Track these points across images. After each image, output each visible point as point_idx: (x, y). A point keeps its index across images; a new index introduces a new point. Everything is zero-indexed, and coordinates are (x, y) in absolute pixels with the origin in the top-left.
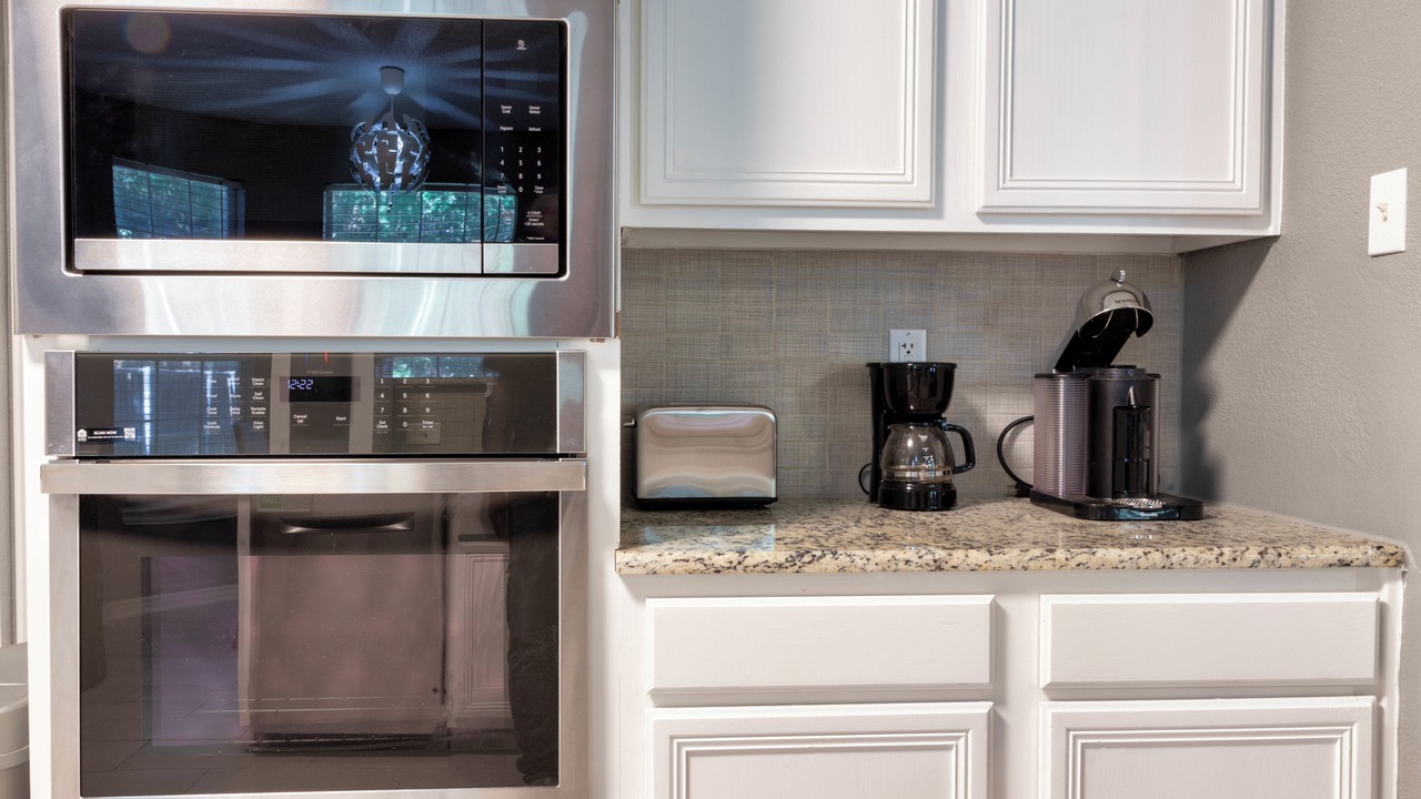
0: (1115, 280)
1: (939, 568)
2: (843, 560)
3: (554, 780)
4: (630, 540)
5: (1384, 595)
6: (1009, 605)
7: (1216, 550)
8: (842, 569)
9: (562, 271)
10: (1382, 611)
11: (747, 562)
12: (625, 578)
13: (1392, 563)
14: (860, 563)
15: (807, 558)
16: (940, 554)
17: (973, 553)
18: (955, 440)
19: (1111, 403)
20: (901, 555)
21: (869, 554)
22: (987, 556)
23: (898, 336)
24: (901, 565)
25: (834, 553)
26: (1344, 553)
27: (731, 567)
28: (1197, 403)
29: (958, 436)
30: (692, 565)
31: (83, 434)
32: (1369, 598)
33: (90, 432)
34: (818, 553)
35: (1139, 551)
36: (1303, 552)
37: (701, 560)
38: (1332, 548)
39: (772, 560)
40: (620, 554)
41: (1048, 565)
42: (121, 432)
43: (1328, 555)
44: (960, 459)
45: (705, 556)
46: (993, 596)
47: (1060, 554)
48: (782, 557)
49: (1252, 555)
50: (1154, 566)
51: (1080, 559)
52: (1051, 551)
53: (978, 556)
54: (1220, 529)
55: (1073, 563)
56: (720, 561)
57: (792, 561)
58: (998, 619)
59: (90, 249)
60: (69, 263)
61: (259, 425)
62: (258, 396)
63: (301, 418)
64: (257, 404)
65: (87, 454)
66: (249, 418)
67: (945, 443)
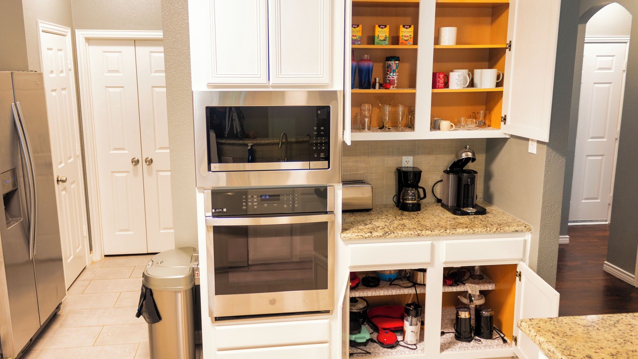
0: (466, 148)
1: (419, 235)
2: (396, 234)
3: (327, 288)
4: (344, 230)
5: (526, 238)
6: (435, 243)
7: (486, 229)
8: (396, 236)
9: (329, 167)
10: (525, 241)
11: (373, 236)
12: (343, 240)
13: (528, 230)
14: (400, 235)
15: (387, 234)
16: (419, 232)
17: (427, 231)
18: (421, 191)
19: (463, 183)
20: (410, 233)
21: (402, 232)
22: (430, 232)
23: (405, 159)
24: (410, 235)
25: (394, 233)
26: (517, 228)
27: (369, 237)
28: (488, 176)
29: (422, 189)
30: (360, 237)
31: (213, 210)
32: (522, 239)
33: (215, 210)
34: (390, 233)
35: (467, 229)
36: (507, 228)
37: (362, 235)
38: (514, 227)
39: (379, 235)
40: (342, 234)
41: (445, 234)
42: (223, 210)
43: (512, 229)
44: (422, 195)
45: (363, 234)
46: (431, 242)
47: (448, 231)
48: (381, 234)
49: (494, 230)
50: (471, 233)
51: (453, 232)
52: (446, 230)
53: (428, 232)
54: (489, 219)
55: (451, 233)
56: (366, 236)
57: (384, 235)
58: (433, 246)
59: (214, 166)
60: (209, 169)
61: (256, 207)
62: (255, 200)
63: (266, 205)
64: (255, 202)
65: (215, 215)
66: (253, 206)
67: (418, 192)
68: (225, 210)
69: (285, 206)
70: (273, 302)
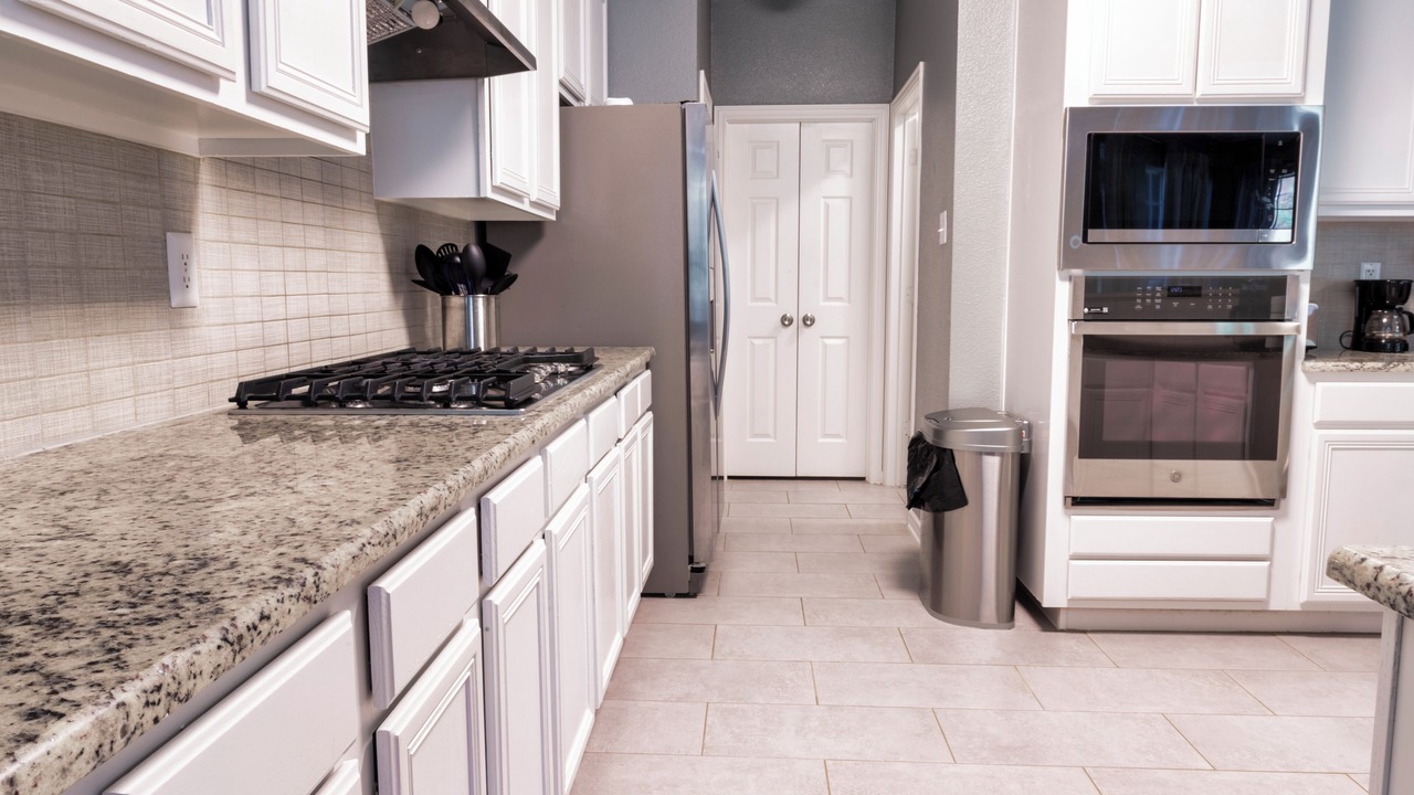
2: (1408, 367)
3: (1275, 459)
4: (1308, 357)
9: (1293, 240)
11: (1365, 367)
12: (1307, 374)
23: (1366, 266)
25: (1404, 364)
27: (1358, 369)
29: (1407, 316)
30: (1340, 368)
31: (1086, 310)
33: (1090, 309)
34: (1396, 364)
37: (1344, 366)
39: (1376, 366)
40: (1305, 363)
42: (1102, 309)
44: (1408, 328)
45: (1346, 364)
48: (1380, 365)
56: (1353, 366)
57: (1384, 367)
59: (1094, 234)
60: (1085, 240)
61: (1158, 307)
62: (1158, 295)
63: (1175, 304)
64: (1158, 298)
65: (1088, 319)
66: (1153, 304)
67: (1403, 320)
68: (1105, 310)
69: (1210, 307)
70: (1177, 477)
